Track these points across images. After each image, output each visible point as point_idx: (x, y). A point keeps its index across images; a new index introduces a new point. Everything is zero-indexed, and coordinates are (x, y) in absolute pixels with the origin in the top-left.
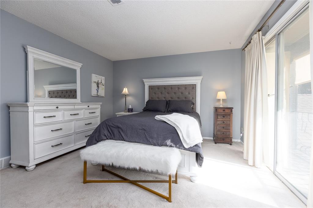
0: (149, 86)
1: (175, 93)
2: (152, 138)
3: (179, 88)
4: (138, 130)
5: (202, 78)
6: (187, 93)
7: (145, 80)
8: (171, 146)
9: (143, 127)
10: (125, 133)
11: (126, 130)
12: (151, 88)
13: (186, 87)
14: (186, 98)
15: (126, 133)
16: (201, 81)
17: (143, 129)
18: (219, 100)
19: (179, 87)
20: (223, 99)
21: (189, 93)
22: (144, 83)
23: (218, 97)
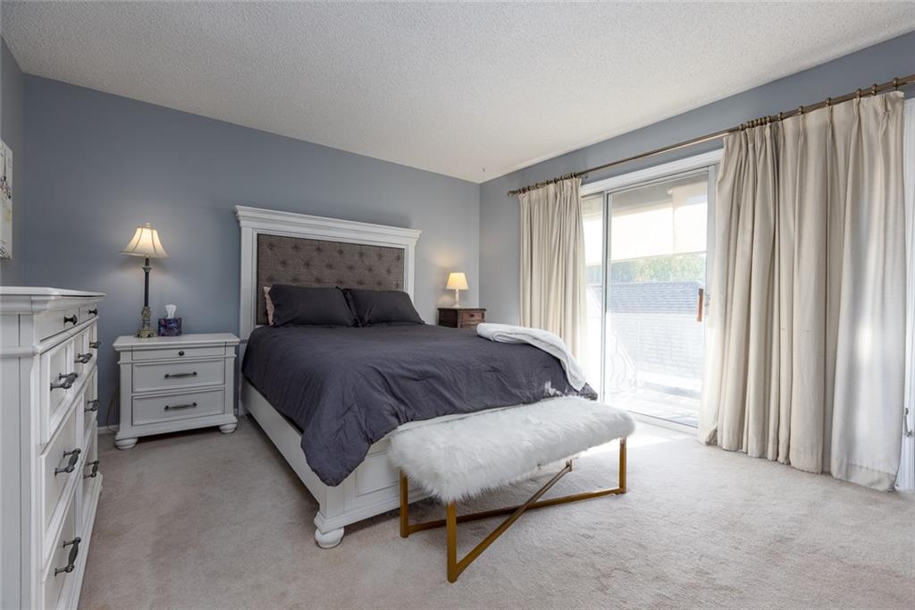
0: (258, 235)
1: (351, 268)
2: (518, 386)
3: (361, 255)
4: (483, 374)
5: (420, 235)
6: (384, 272)
7: (242, 211)
8: (555, 395)
9: (491, 364)
10: (453, 389)
11: (452, 379)
12: (266, 243)
13: (381, 252)
14: (380, 284)
15: (455, 389)
16: (417, 242)
17: (492, 367)
18: (452, 292)
19: (362, 250)
20: (461, 289)
21: (389, 271)
22: (238, 222)
23: (450, 286)
